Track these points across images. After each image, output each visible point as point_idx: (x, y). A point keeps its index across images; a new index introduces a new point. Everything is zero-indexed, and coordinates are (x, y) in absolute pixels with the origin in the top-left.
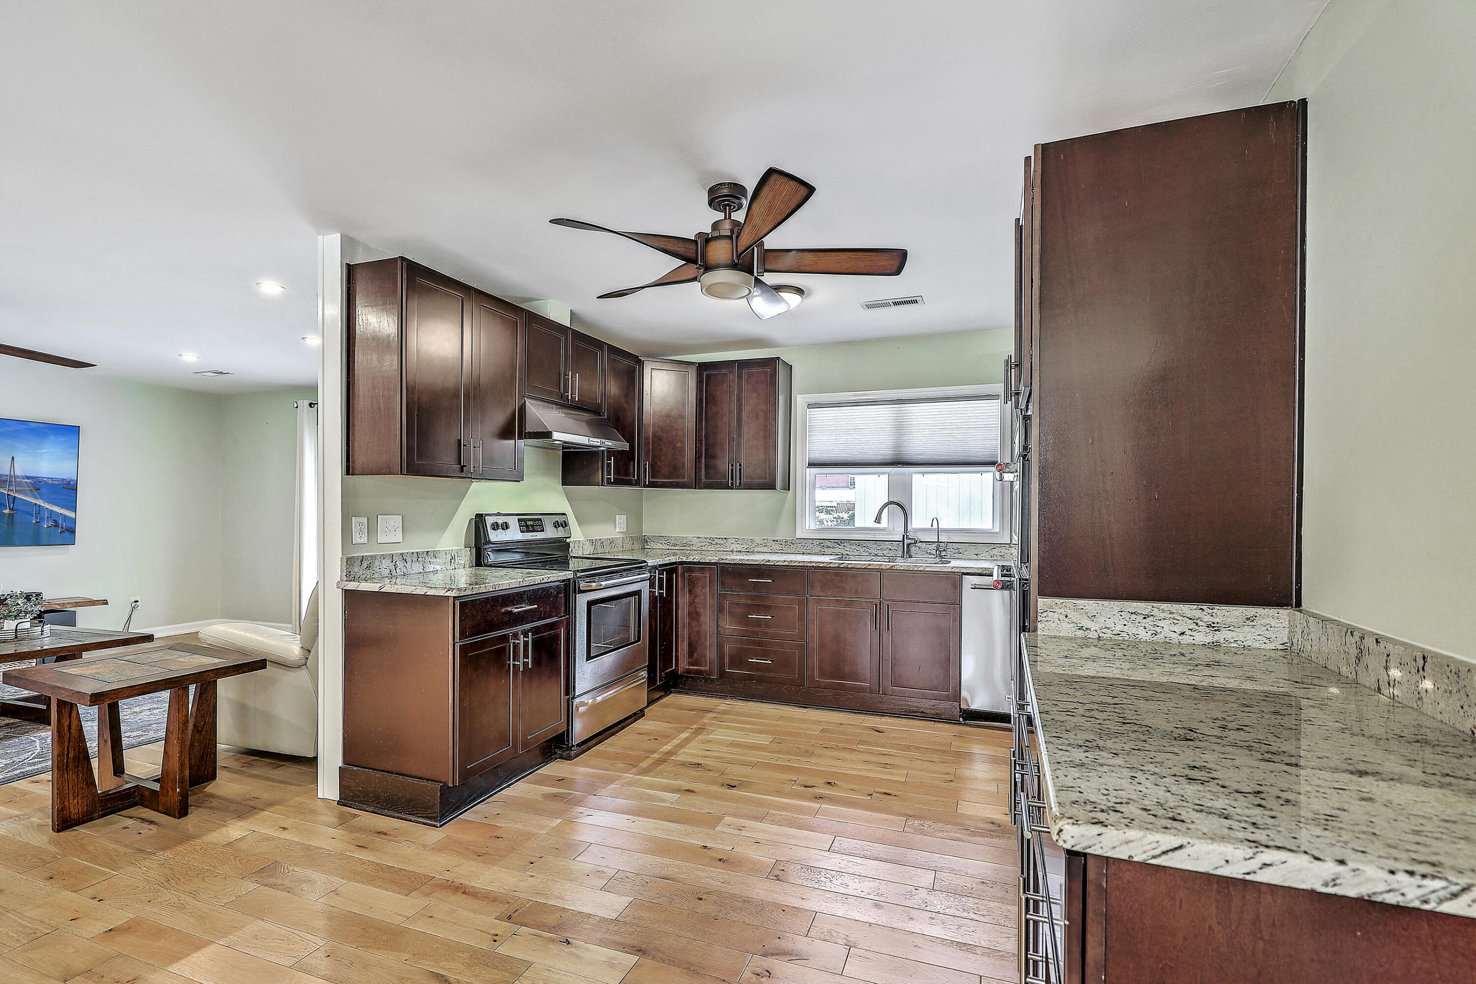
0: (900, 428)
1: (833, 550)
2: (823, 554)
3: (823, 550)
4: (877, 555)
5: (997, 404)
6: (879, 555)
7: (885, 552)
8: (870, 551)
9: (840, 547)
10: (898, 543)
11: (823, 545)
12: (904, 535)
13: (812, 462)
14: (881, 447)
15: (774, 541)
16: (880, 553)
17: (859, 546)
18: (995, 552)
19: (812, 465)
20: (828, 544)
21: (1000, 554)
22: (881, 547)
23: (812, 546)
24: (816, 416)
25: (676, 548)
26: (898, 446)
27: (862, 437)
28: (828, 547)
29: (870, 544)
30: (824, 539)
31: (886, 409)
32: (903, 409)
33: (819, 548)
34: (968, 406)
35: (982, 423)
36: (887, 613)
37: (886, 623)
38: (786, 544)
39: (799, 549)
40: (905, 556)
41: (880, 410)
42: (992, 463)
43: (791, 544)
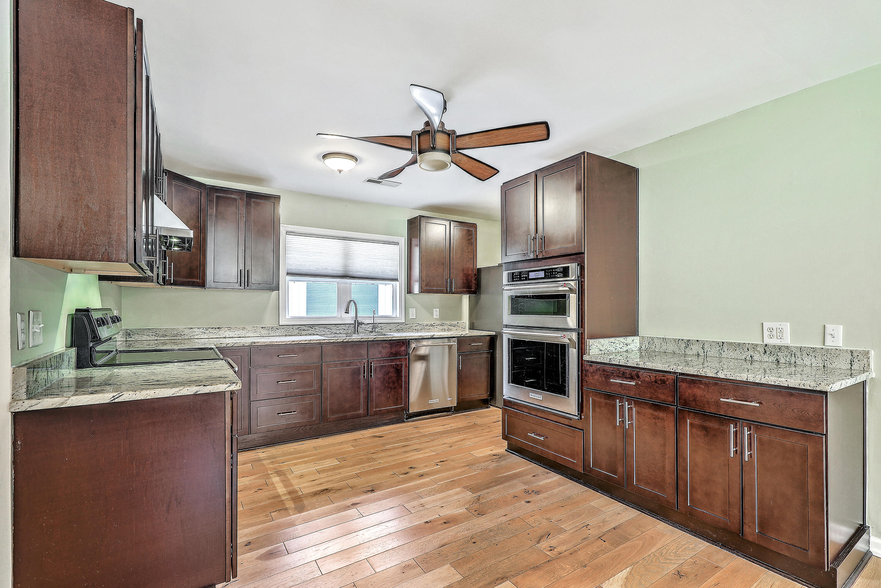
0: (347, 256)
1: (308, 332)
2: (300, 335)
3: (300, 332)
4: (336, 333)
5: (397, 248)
6: (337, 333)
7: (341, 331)
9: (313, 330)
10: (349, 325)
11: (300, 329)
12: (355, 320)
13: (289, 271)
14: (335, 266)
15: (263, 328)
16: (338, 332)
18: (399, 327)
19: (288, 274)
20: (304, 328)
21: (401, 330)
22: (339, 328)
23: (292, 330)
24: (292, 240)
25: (166, 338)
26: (346, 266)
27: (324, 258)
28: (304, 330)
29: (332, 327)
30: (301, 325)
31: (339, 243)
32: (349, 243)
33: (297, 331)
34: (383, 247)
35: (390, 257)
36: (371, 366)
37: (371, 372)
38: (273, 330)
39: (282, 333)
40: (356, 333)
41: (335, 242)
42: (396, 280)
43: (276, 329)
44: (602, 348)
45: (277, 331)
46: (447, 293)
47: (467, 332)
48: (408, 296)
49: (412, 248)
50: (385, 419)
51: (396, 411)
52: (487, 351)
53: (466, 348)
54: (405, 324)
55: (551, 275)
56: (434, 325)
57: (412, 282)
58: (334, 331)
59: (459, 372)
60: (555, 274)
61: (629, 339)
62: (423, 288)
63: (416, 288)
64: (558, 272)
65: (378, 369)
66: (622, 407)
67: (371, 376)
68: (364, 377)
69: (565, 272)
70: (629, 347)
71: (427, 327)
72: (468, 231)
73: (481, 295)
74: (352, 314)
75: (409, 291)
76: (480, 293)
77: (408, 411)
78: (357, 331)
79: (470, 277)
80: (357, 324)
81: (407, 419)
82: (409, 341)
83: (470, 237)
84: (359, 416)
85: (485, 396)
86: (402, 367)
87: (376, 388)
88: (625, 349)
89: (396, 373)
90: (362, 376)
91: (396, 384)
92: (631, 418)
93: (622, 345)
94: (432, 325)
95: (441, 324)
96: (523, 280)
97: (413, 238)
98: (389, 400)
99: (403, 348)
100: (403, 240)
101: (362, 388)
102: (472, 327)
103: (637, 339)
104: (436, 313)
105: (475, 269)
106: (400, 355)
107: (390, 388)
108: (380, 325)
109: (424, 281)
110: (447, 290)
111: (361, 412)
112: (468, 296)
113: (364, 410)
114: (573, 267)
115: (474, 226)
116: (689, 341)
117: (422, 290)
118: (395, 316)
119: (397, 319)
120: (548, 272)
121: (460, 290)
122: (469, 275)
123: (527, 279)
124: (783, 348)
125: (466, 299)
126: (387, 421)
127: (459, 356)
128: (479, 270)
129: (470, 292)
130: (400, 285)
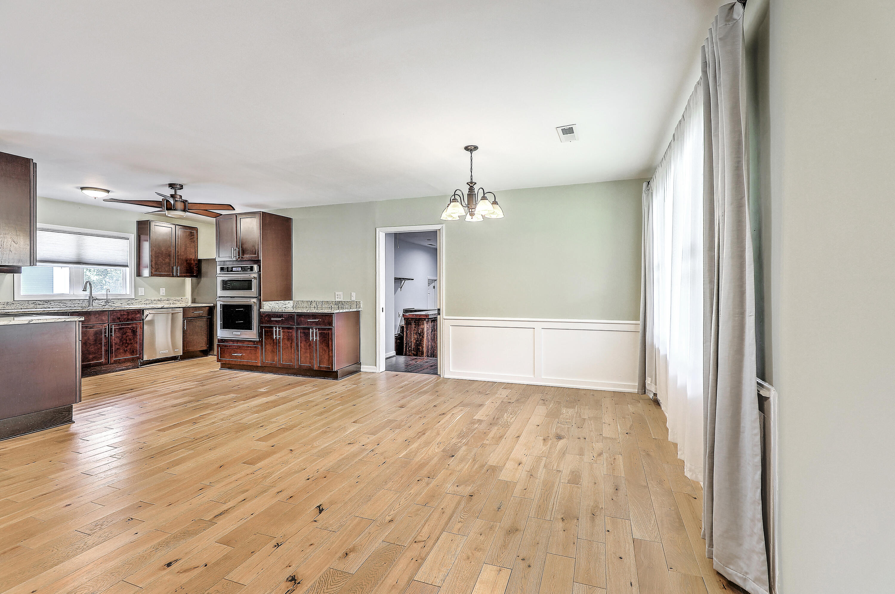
0: (79, 246)
1: (44, 306)
5: (129, 242)
8: (67, 305)
10: (83, 300)
11: (36, 303)
12: (90, 297)
14: (70, 255)
16: (73, 305)
17: (60, 303)
18: (129, 302)
20: (40, 303)
21: (132, 303)
23: (28, 304)
26: (79, 254)
27: (58, 248)
28: (39, 304)
30: (36, 301)
31: (73, 236)
32: (82, 237)
35: (122, 248)
36: (111, 329)
37: (111, 332)
38: (8, 304)
39: (17, 307)
40: (91, 306)
41: (68, 236)
42: (127, 266)
43: (12, 304)
44: (270, 306)
45: (13, 305)
46: (173, 277)
47: (189, 304)
48: (138, 278)
49: (141, 243)
50: (122, 366)
51: (133, 360)
52: (207, 317)
53: (190, 314)
54: (135, 300)
55: (244, 270)
56: (161, 300)
57: (141, 268)
58: (69, 305)
59: (184, 332)
60: (247, 270)
61: (287, 302)
62: (152, 273)
63: (146, 272)
64: (248, 268)
65: (117, 330)
66: (276, 331)
67: (111, 335)
68: (105, 336)
69: (252, 269)
70: (286, 305)
71: (155, 302)
72: (191, 232)
73: (202, 278)
74: (88, 292)
75: (139, 274)
76: (201, 277)
77: (143, 360)
78: (92, 305)
79: (192, 266)
80: (92, 299)
81: (141, 366)
82: (143, 311)
83: (192, 237)
84: (101, 364)
85: (205, 348)
86: (137, 328)
87: (116, 344)
88: (284, 307)
89: (132, 333)
90: (103, 336)
91: (133, 341)
92: (279, 335)
93: (282, 304)
94: (159, 300)
95: (167, 299)
96: (229, 272)
97: (141, 235)
98: (127, 352)
99: (138, 315)
100: (133, 237)
101: (103, 344)
102: (194, 301)
103: (291, 302)
104: (163, 291)
105: (197, 260)
106: (136, 320)
107: (127, 343)
108: (112, 300)
109: (153, 268)
110: (173, 274)
111: (103, 360)
112: (190, 278)
113: (106, 359)
114: (256, 267)
115: (196, 229)
116: (311, 301)
117: (152, 274)
118: (125, 294)
119: (127, 296)
120: (243, 268)
121: (184, 274)
122: (192, 264)
123: (232, 271)
124: (340, 302)
125: (188, 281)
126: (124, 368)
127: (184, 321)
128: (200, 261)
129: (191, 275)
130: (129, 272)
